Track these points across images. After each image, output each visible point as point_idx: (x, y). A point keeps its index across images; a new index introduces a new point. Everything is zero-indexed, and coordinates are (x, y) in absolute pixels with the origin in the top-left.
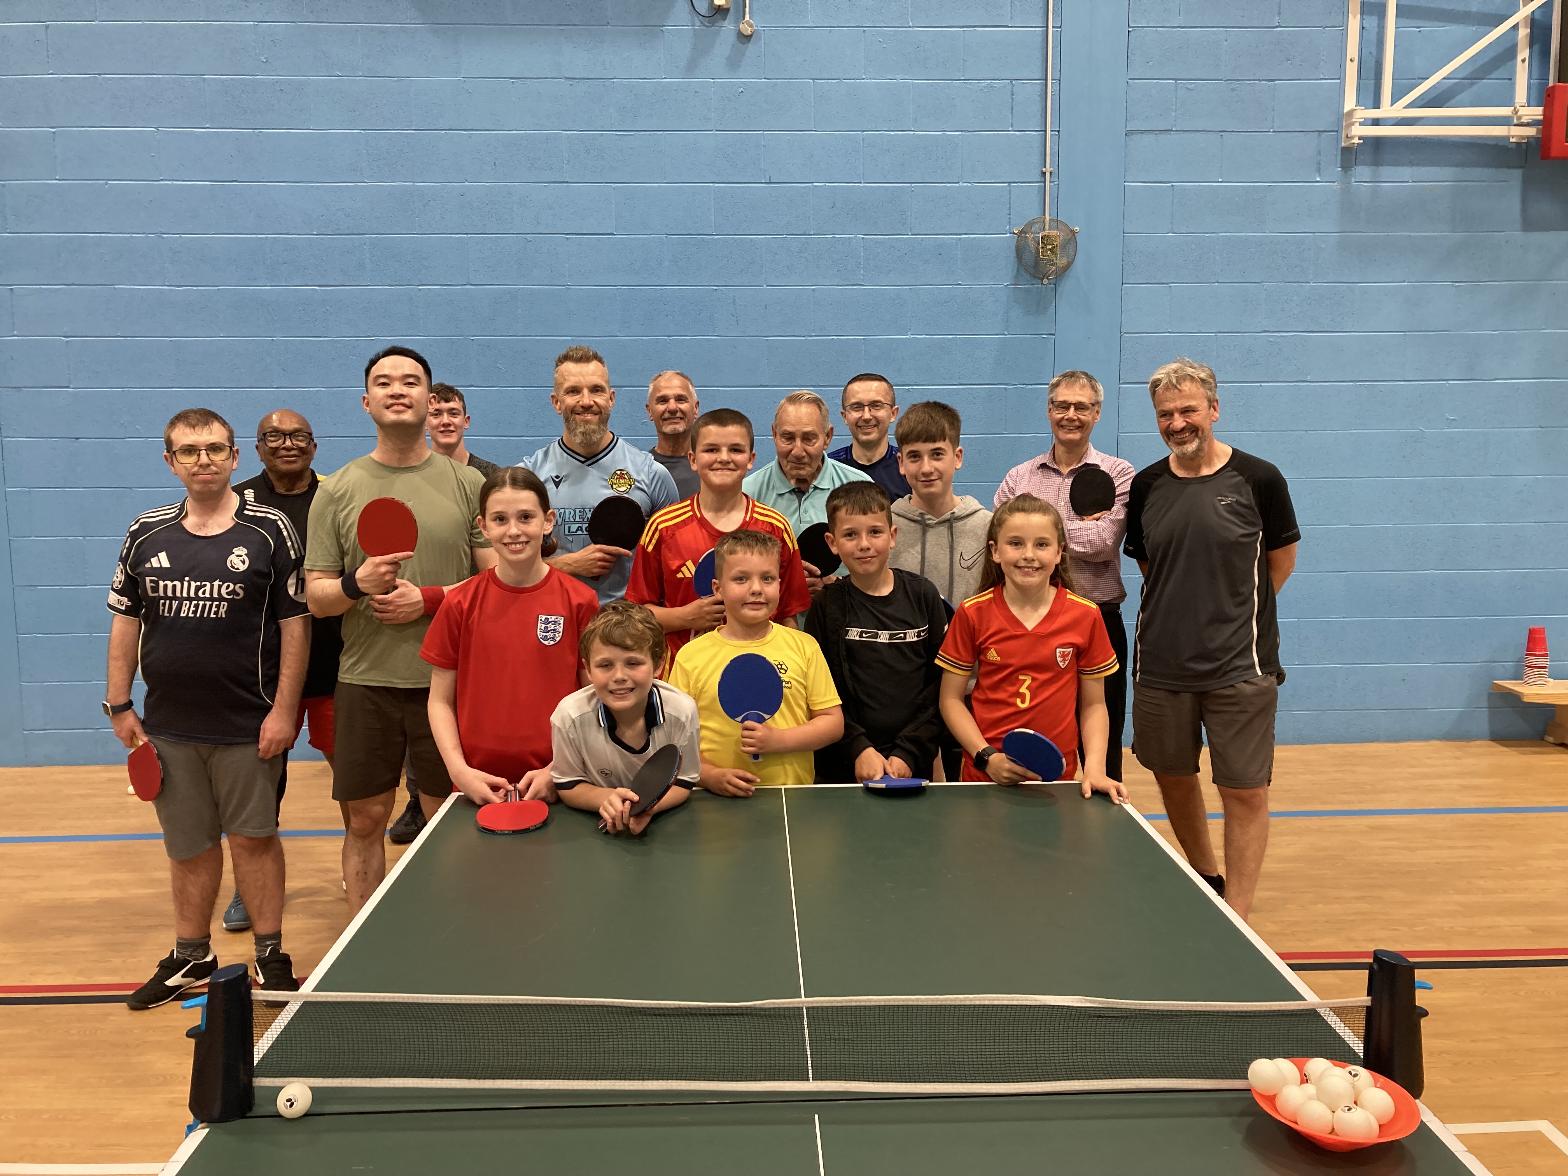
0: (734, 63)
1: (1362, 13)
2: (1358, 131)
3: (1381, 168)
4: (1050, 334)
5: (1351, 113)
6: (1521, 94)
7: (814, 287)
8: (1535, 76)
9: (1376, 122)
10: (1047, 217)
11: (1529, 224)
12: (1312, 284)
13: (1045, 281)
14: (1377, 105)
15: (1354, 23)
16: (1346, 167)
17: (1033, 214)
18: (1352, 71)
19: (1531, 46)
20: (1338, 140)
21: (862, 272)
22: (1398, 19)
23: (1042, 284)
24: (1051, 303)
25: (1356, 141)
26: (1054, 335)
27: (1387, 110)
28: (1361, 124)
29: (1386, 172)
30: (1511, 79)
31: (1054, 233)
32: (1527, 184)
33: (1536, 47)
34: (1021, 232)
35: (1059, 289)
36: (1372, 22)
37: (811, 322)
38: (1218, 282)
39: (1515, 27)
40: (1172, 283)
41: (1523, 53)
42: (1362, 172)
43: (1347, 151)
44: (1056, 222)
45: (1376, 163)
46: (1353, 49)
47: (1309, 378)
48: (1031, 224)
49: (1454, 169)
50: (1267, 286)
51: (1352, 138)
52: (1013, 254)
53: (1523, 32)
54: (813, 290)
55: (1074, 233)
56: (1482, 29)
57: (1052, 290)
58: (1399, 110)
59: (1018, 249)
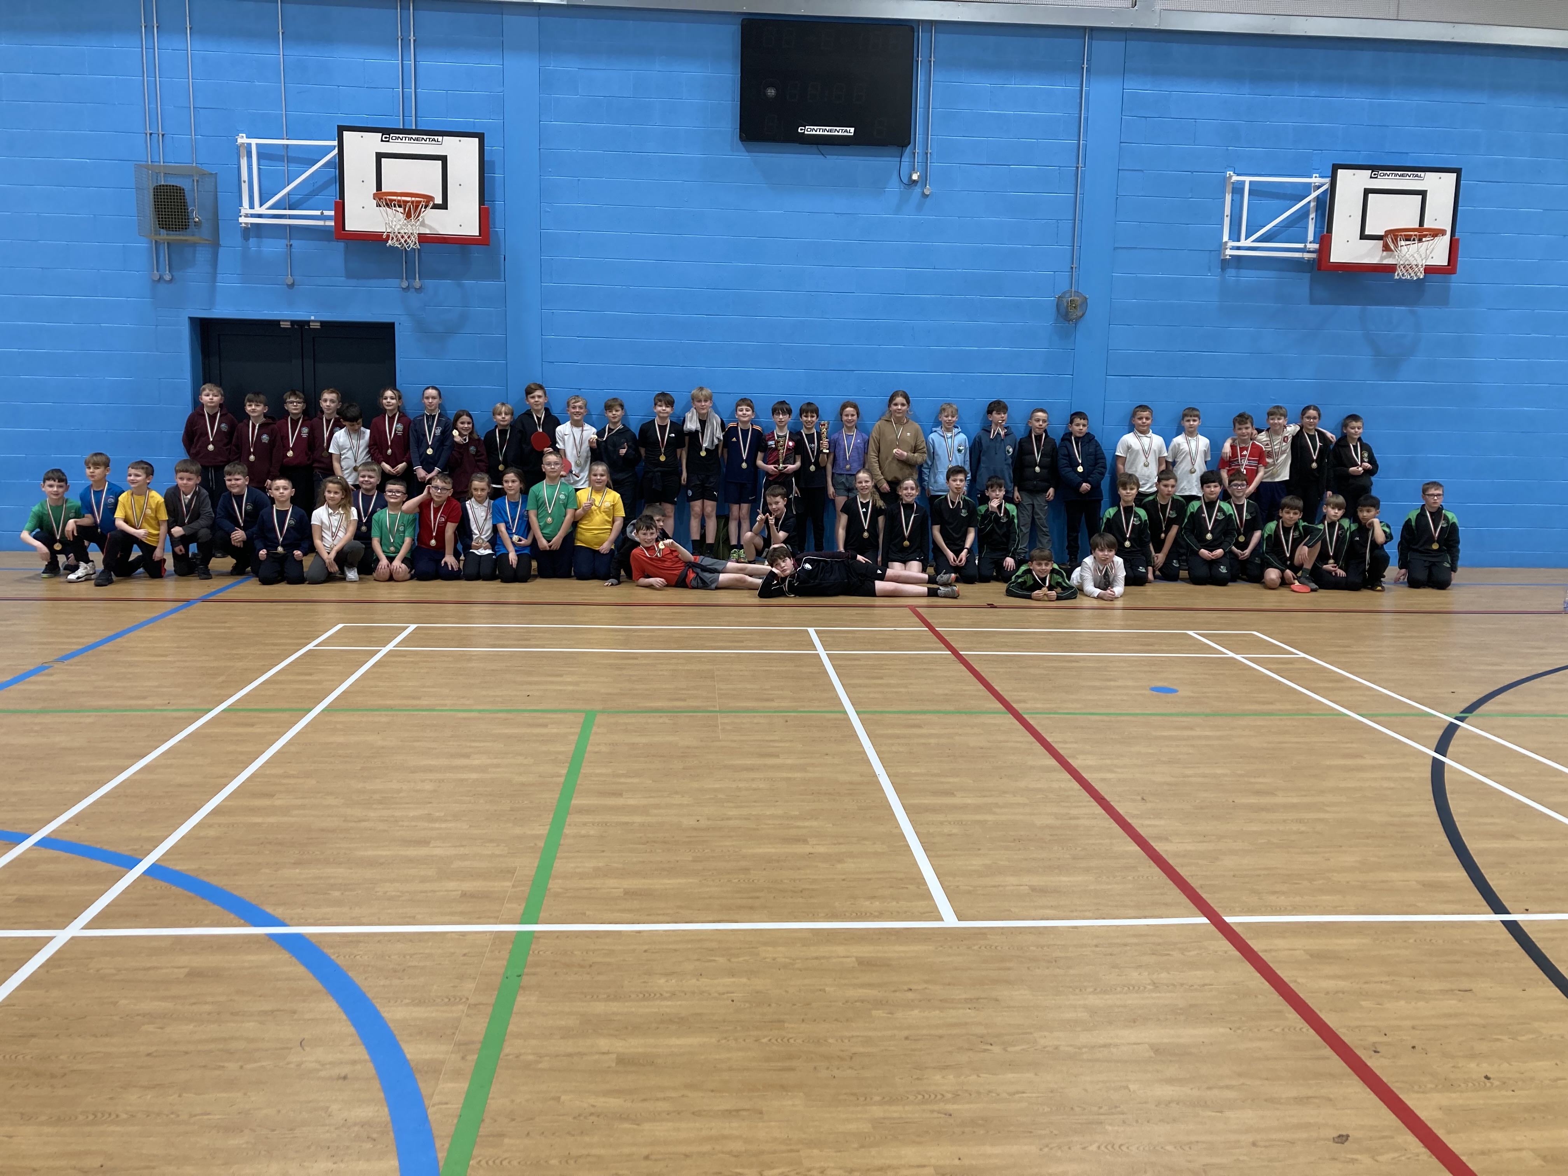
0: (919, 208)
1: (1233, 193)
2: (1229, 252)
3: (1241, 270)
4: (1072, 349)
5: (1226, 242)
6: (1311, 237)
8: (1318, 226)
9: (1238, 248)
10: (1073, 290)
11: (1313, 301)
12: (1205, 327)
13: (1071, 323)
14: (1239, 241)
15: (1228, 198)
16: (1223, 269)
17: (1065, 287)
18: (1227, 221)
19: (1316, 211)
20: (1220, 255)
21: (979, 315)
22: (1251, 196)
23: (1069, 324)
24: (1073, 334)
25: (1228, 257)
26: (1074, 349)
27: (1243, 243)
28: (1230, 249)
29: (1243, 272)
30: (1306, 228)
31: (1076, 298)
32: (1312, 280)
33: (1319, 212)
34: (1059, 297)
35: (1078, 327)
36: (1237, 197)
39: (1309, 202)
40: (1135, 325)
41: (1312, 215)
42: (1231, 272)
43: (1224, 261)
44: (1076, 292)
45: (1238, 268)
46: (1227, 211)
48: (1065, 293)
49: (1274, 272)
51: (1227, 255)
52: (1055, 309)
53: (1312, 204)
55: (1086, 299)
56: (1293, 202)
57: (1074, 328)
58: (1248, 243)
59: (1058, 306)
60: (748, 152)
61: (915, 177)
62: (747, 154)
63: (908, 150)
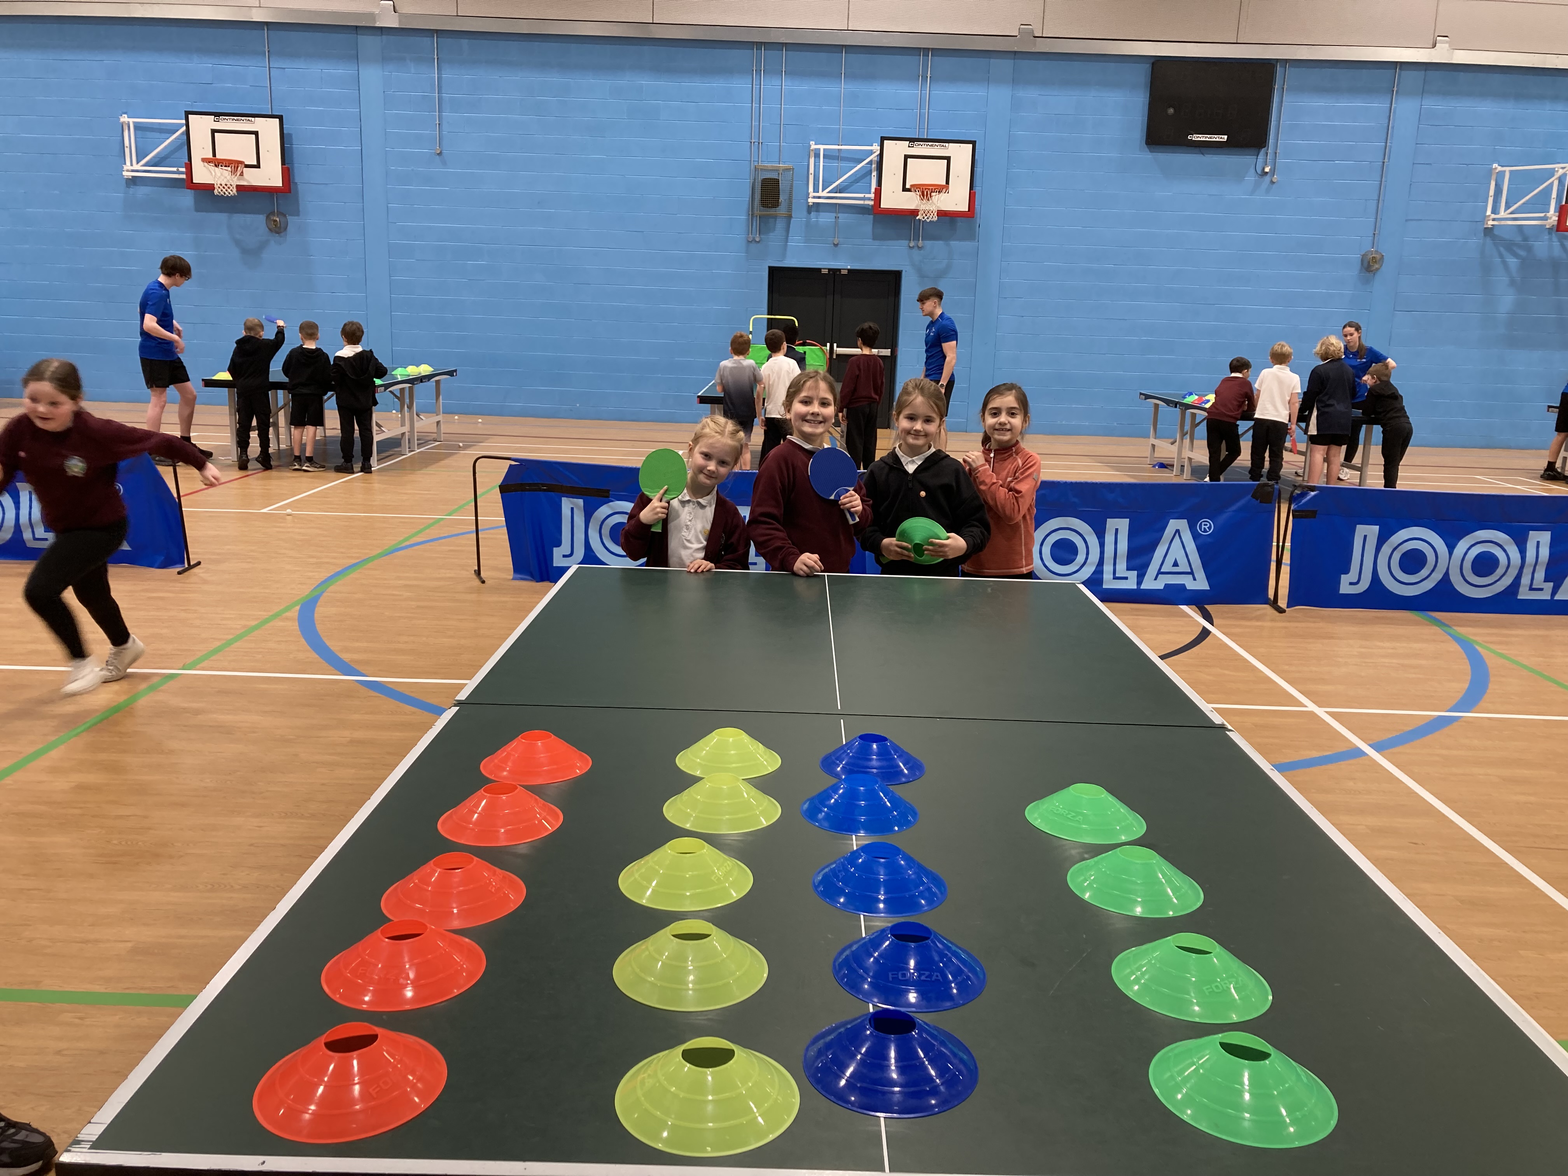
2: (1490, 222)
5: (1489, 216)
10: (1374, 250)
14: (1498, 214)
15: (1493, 183)
17: (1369, 248)
18: (1491, 200)
20: (1484, 224)
25: (1490, 226)
28: (1492, 220)
31: (1376, 255)
34: (1364, 254)
43: (1487, 229)
48: (1368, 252)
52: (1360, 263)
55: (1383, 256)
59: (1362, 261)
60: (1151, 152)
61: (1267, 170)
62: (1150, 154)
63: (1263, 151)
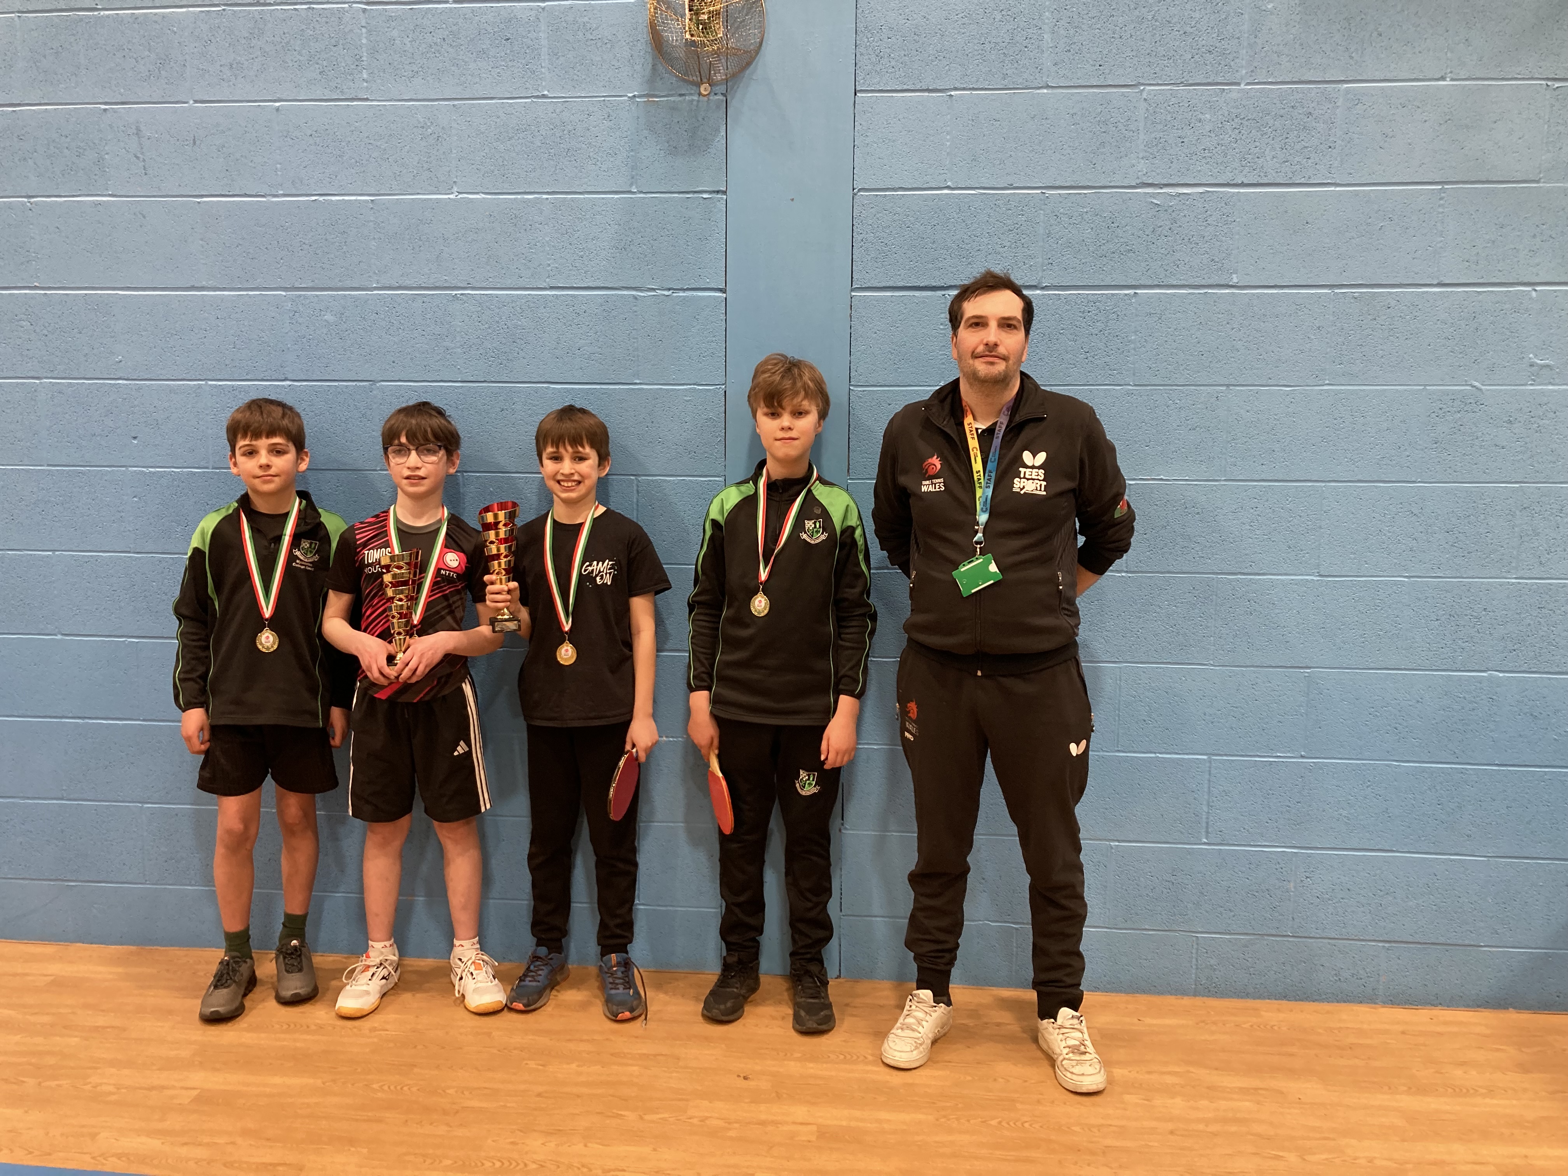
4: (718, 192)
7: (277, 104)
12: (1242, 86)
13: (704, 89)
21: (365, 76)
23: (700, 94)
24: (718, 130)
26: (725, 193)
35: (734, 104)
37: (276, 170)
38: (1048, 87)
40: (956, 89)
47: (1235, 280)
50: (1150, 91)
54: (278, 109)
57: (718, 107)
